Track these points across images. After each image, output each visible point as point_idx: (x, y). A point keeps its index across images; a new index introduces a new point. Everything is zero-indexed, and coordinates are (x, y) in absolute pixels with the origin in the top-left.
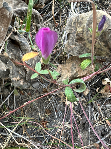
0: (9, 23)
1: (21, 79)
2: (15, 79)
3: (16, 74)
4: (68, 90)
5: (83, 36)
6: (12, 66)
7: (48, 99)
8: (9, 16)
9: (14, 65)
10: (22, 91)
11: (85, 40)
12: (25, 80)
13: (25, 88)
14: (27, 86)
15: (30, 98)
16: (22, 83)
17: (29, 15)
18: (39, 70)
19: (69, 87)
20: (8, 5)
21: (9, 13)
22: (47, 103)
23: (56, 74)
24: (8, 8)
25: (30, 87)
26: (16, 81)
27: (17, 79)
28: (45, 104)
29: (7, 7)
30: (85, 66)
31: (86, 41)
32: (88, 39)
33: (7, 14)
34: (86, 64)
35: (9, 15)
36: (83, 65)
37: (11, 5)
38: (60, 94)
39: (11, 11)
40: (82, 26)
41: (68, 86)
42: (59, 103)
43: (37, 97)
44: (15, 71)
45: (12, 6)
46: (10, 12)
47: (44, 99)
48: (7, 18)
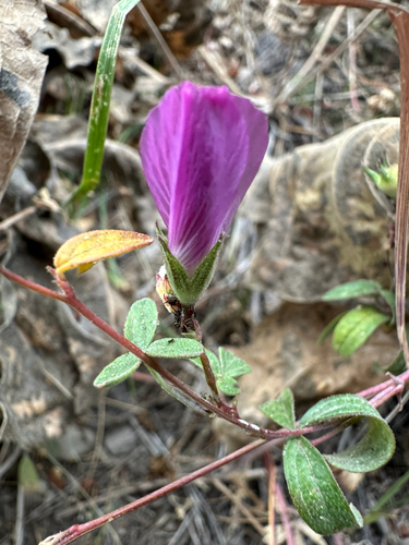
0: (14, 154)
1: (50, 408)
2: (22, 409)
3: (29, 387)
4: (299, 458)
5: (322, 219)
6: (19, 348)
7: (172, 510)
8: (19, 125)
9: (27, 345)
10: (58, 471)
11: (332, 236)
12: (71, 416)
13: (73, 452)
14: (82, 447)
15: (92, 503)
16: (52, 427)
17: (99, 100)
18: (144, 336)
19: (304, 444)
20: (19, 83)
21: (18, 112)
22: (170, 526)
23: (231, 367)
24: (18, 92)
25: (92, 449)
26: (26, 421)
27: (32, 408)
28: (161, 533)
29: (14, 89)
30: (354, 340)
31: (337, 242)
32: (348, 229)
33: (11, 117)
34: (357, 330)
35: (19, 118)
36: (344, 331)
37: (30, 84)
38: (228, 483)
39: (27, 105)
40: (318, 181)
41: (296, 436)
42: (224, 526)
43: (124, 500)
44: (27, 373)
45: (34, 87)
46: (25, 109)
47: (157, 511)
48: (8, 133)
